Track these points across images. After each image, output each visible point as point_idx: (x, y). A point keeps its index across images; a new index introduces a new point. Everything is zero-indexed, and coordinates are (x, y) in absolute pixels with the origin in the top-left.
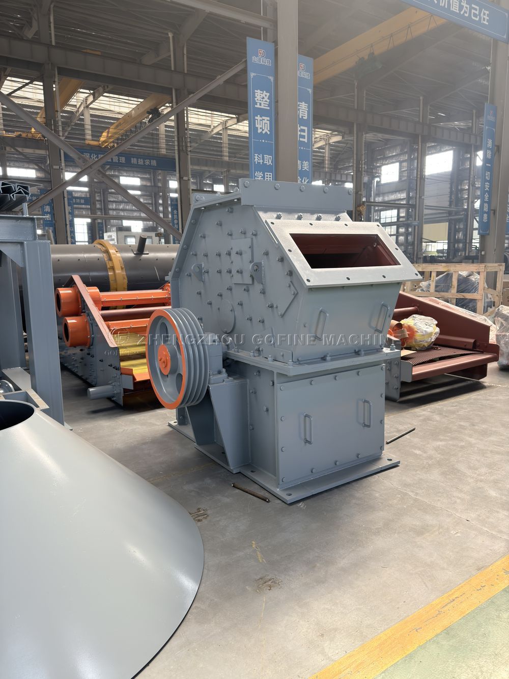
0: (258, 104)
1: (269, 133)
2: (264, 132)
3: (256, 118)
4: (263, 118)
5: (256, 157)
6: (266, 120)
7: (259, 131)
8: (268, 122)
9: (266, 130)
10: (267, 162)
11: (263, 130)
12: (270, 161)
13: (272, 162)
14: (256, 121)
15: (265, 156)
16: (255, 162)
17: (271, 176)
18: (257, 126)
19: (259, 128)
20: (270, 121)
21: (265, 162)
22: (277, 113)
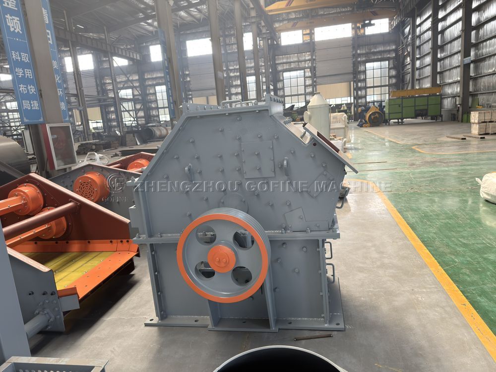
0: (6, 3)
1: (21, 32)
2: (16, 31)
3: (6, 16)
4: (14, 17)
5: (13, 54)
6: (16, 19)
7: (12, 29)
8: (19, 22)
9: (18, 30)
10: (25, 60)
11: (15, 29)
12: (27, 59)
13: (29, 59)
14: (7, 19)
15: (22, 53)
16: (13, 59)
17: (31, 73)
18: (8, 24)
19: (11, 27)
20: (20, 21)
21: (23, 60)
22: (25, 14)
